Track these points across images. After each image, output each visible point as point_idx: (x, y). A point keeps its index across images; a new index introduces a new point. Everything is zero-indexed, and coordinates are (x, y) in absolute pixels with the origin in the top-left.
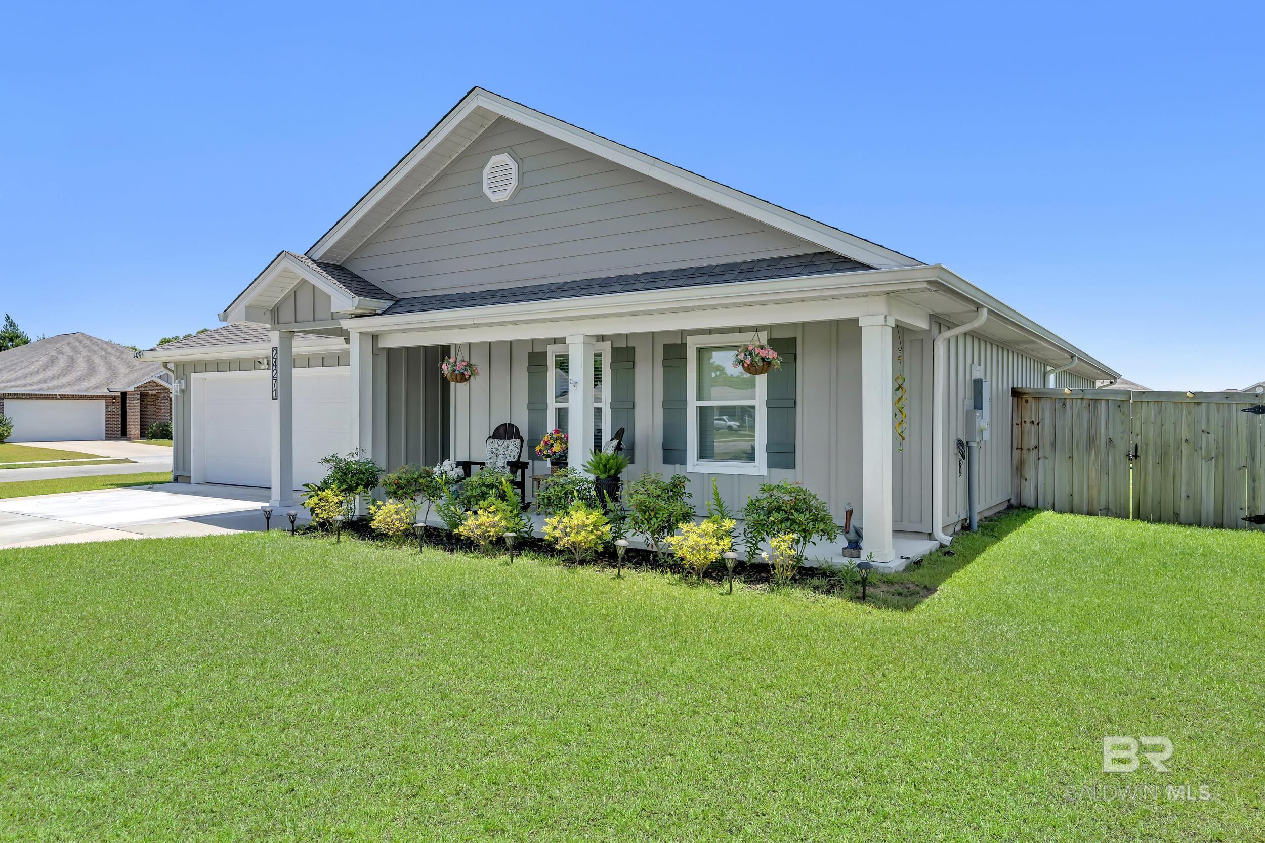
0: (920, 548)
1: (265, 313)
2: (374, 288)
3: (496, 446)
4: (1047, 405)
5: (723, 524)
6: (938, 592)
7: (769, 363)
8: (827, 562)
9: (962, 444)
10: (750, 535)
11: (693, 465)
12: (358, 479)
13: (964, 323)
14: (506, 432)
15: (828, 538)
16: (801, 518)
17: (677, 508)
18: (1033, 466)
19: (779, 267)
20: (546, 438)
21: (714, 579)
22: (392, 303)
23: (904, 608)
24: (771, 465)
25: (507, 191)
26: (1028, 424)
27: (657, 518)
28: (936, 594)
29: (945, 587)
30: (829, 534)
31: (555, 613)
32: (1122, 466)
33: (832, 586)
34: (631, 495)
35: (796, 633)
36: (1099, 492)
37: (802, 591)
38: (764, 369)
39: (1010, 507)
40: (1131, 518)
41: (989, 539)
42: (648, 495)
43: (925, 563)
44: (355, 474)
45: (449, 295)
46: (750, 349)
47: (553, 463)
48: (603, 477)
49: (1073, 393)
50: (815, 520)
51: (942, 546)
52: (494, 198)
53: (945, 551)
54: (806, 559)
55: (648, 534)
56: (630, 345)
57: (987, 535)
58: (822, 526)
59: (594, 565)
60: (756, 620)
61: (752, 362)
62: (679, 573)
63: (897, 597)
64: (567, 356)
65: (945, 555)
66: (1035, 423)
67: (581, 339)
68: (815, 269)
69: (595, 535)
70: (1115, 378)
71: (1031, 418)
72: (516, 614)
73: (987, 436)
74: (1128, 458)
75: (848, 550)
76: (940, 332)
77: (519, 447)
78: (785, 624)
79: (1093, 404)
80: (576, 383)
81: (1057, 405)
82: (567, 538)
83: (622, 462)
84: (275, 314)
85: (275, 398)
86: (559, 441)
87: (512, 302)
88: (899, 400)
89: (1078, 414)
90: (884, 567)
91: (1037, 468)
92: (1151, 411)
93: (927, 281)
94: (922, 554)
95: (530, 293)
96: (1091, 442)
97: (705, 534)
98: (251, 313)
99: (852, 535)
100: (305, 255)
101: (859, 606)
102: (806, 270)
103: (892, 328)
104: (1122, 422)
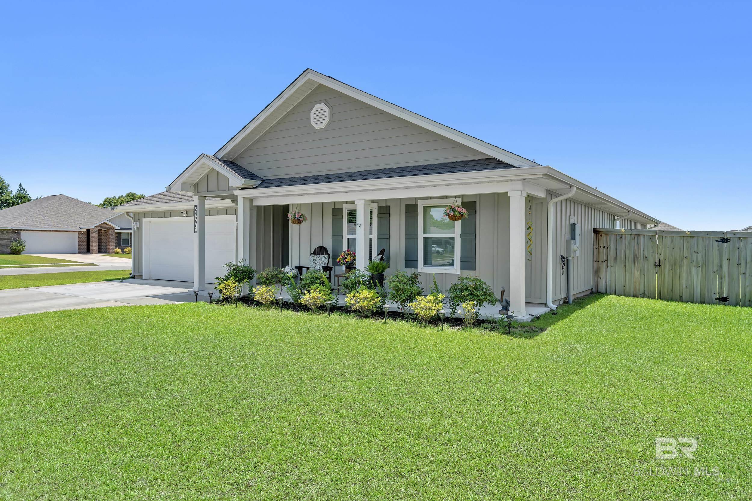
0: (540, 311)
1: (191, 187)
2: (251, 174)
3: (316, 258)
4: (612, 238)
5: (438, 296)
6: (547, 331)
7: (462, 215)
8: (492, 317)
9: (564, 258)
10: (452, 303)
11: (421, 268)
12: (244, 275)
13: (565, 194)
14: (321, 251)
15: (492, 304)
16: (478, 293)
17: (414, 289)
18: (604, 270)
19: (467, 165)
20: (343, 254)
21: (434, 324)
22: (261, 182)
23: (529, 337)
24: (462, 268)
25: (324, 124)
26: (602, 248)
27: (404, 294)
28: (546, 332)
29: (551, 329)
30: (492, 302)
31: (356, 338)
32: (652, 271)
33: (494, 328)
34: (390, 282)
35: (475, 347)
36: (640, 285)
37: (478, 330)
38: (460, 218)
39: (592, 293)
40: (656, 299)
41: (577, 308)
42: (400, 282)
43: (541, 318)
44: (242, 273)
45: (292, 178)
46: (453, 207)
47: (346, 267)
48: (375, 273)
49: (626, 231)
50: (485, 294)
51: (551, 310)
52: (317, 127)
53: (553, 313)
54: (480, 315)
55: (399, 303)
56: (388, 205)
57: (576, 306)
58: (489, 298)
59: (372, 318)
60: (455, 342)
61: (454, 214)
62: (416, 321)
63: (526, 333)
64: (356, 210)
65: (553, 315)
66: (606, 248)
67: (363, 202)
68: (486, 167)
69: (372, 302)
70: (657, 223)
71: (603, 244)
72: (336, 339)
73: (578, 254)
74: (655, 266)
75: (502, 311)
76: (552, 199)
77: (328, 259)
78: (470, 344)
79: (637, 237)
80: (360, 225)
81: (618, 238)
82: (358, 304)
83: (385, 266)
84: (196, 187)
85: (196, 232)
86: (349, 255)
87: (327, 182)
88: (529, 234)
89: (629, 243)
90: (520, 319)
91: (607, 272)
92: (668, 241)
93: (542, 174)
94: (541, 314)
95: (336, 178)
96: (636, 258)
97: (429, 302)
98: (184, 187)
99: (504, 303)
100: (213, 155)
101: (507, 337)
102: (482, 167)
103: (525, 197)
104: (652, 247)
